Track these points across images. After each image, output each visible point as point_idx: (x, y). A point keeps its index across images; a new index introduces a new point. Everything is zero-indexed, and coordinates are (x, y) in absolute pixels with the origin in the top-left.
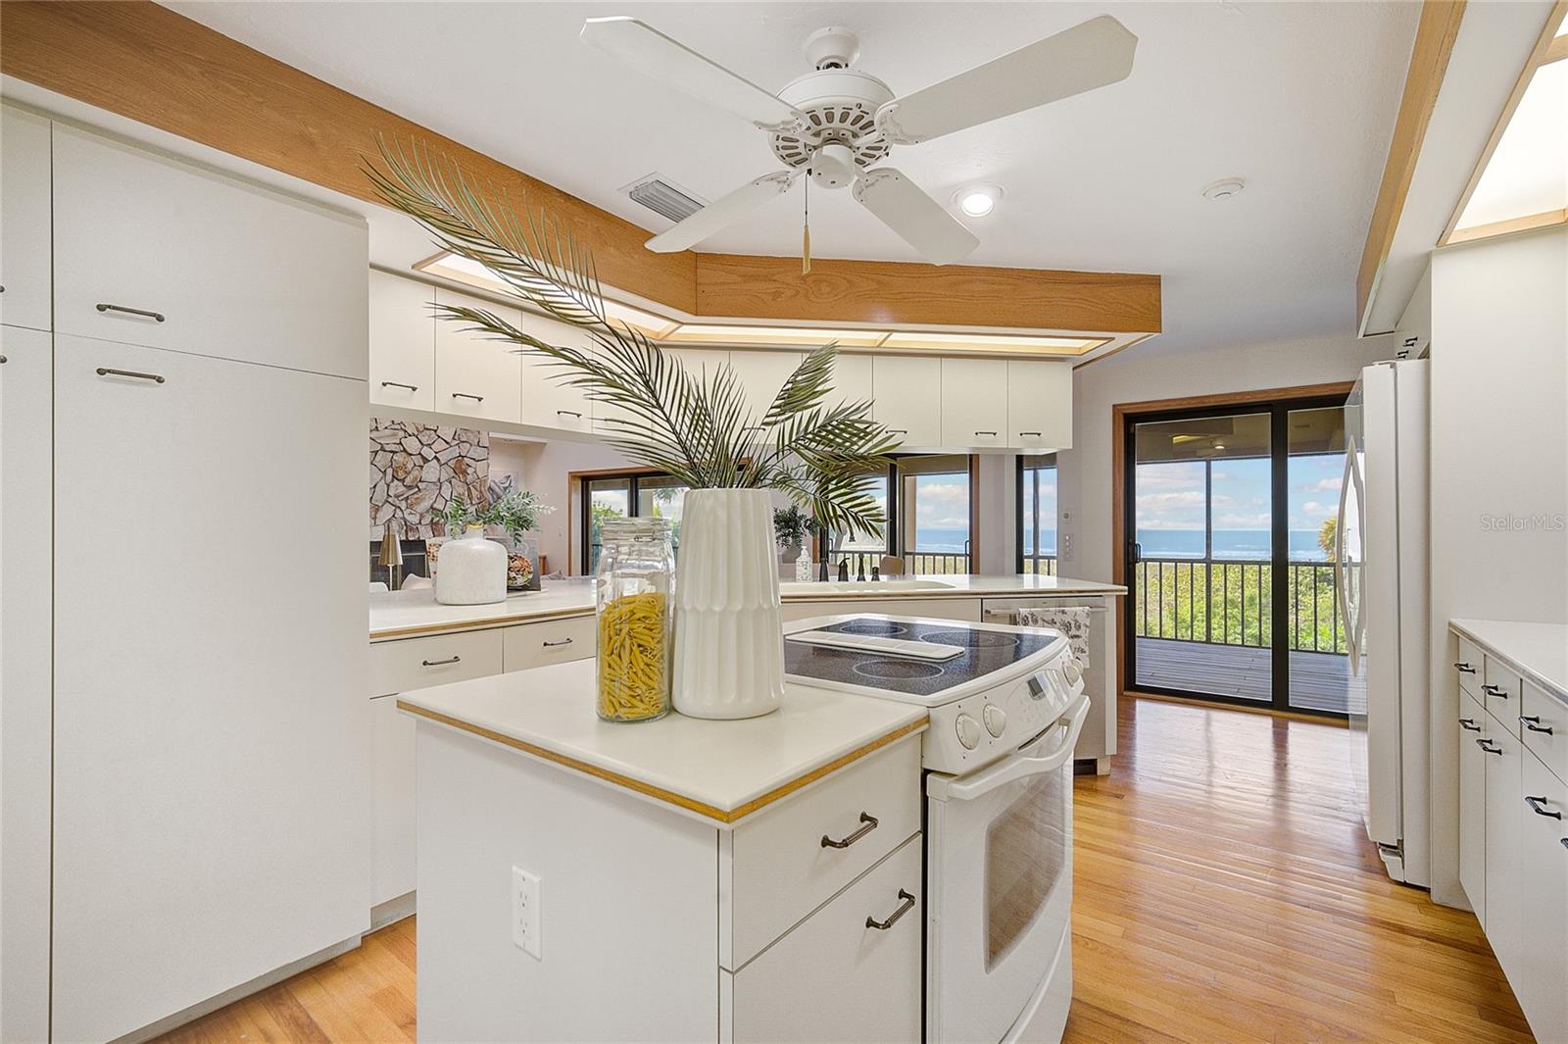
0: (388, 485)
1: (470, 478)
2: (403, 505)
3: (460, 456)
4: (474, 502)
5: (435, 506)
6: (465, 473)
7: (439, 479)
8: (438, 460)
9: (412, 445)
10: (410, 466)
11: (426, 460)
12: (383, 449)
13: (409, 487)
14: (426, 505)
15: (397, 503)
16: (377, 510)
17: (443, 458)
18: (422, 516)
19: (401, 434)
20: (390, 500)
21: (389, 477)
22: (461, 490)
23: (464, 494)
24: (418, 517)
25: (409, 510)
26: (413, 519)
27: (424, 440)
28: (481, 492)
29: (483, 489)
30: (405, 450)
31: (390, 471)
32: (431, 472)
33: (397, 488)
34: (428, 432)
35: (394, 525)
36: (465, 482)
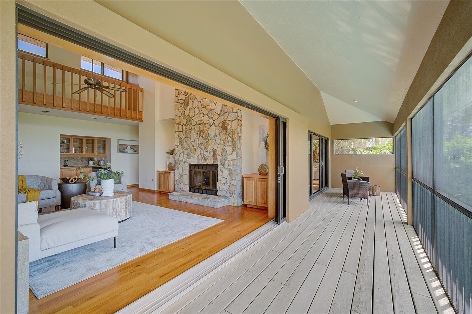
0: (198, 139)
1: (228, 131)
2: (203, 148)
3: (225, 120)
4: (230, 144)
5: (214, 147)
6: (226, 129)
7: (216, 134)
8: (215, 124)
9: (206, 119)
10: (205, 129)
11: (210, 125)
13: (205, 139)
15: (201, 147)
16: (195, 150)
17: (217, 123)
19: (203, 115)
20: (199, 146)
21: (199, 135)
22: (224, 138)
23: (225, 141)
25: (205, 150)
26: (207, 154)
27: (210, 116)
28: (233, 138)
29: (234, 137)
30: (203, 122)
32: (212, 131)
33: (201, 140)
34: (211, 111)
36: (226, 134)
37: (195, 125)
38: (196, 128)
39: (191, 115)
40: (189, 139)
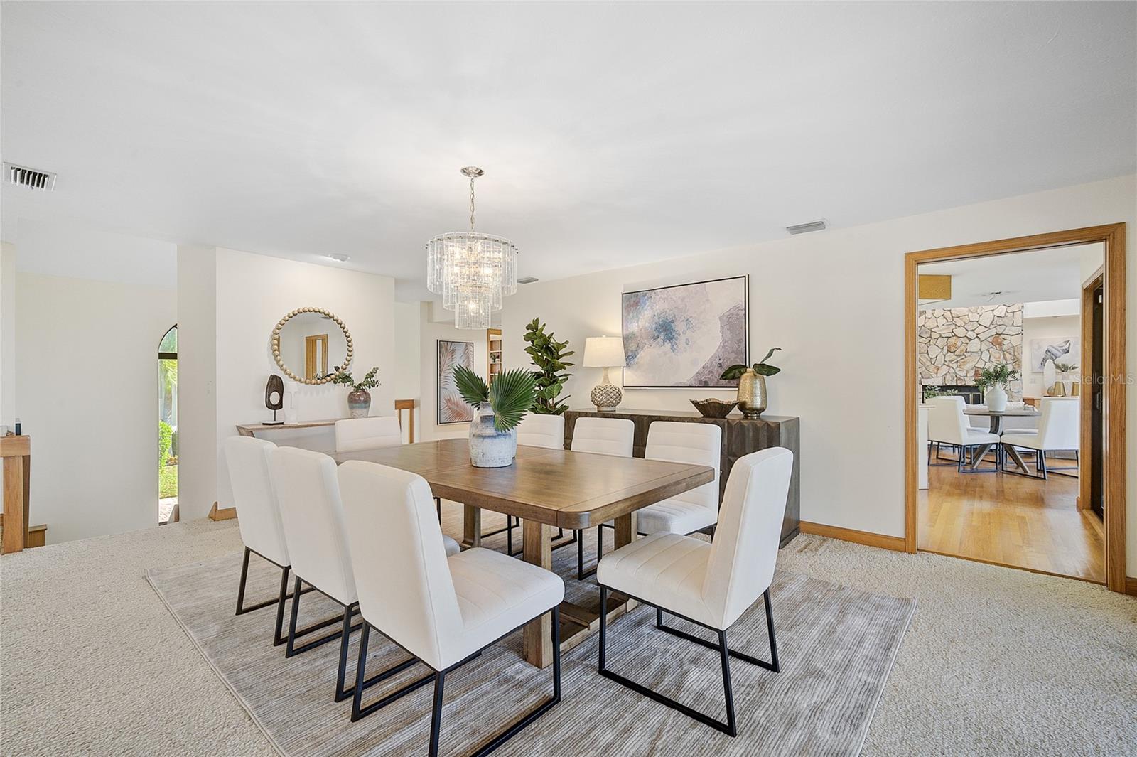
0: (945, 355)
1: (1004, 348)
2: (955, 367)
3: (997, 334)
6: (1000, 344)
7: (980, 350)
8: (979, 338)
9: (960, 332)
10: (959, 344)
11: (970, 339)
12: (940, 336)
13: (959, 356)
14: (971, 365)
15: (951, 365)
16: (938, 369)
17: (982, 337)
18: (968, 372)
19: (954, 326)
20: (946, 363)
21: (945, 351)
22: (997, 355)
24: (965, 372)
25: (958, 369)
26: (962, 374)
27: (969, 328)
28: (1014, 355)
29: (1016, 354)
30: (955, 335)
31: (946, 348)
32: (974, 346)
33: (951, 356)
34: (971, 323)
35: (948, 377)
36: (1001, 350)
37: (937, 339)
38: (941, 342)
39: (930, 324)
40: (926, 355)
